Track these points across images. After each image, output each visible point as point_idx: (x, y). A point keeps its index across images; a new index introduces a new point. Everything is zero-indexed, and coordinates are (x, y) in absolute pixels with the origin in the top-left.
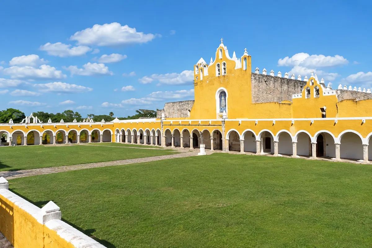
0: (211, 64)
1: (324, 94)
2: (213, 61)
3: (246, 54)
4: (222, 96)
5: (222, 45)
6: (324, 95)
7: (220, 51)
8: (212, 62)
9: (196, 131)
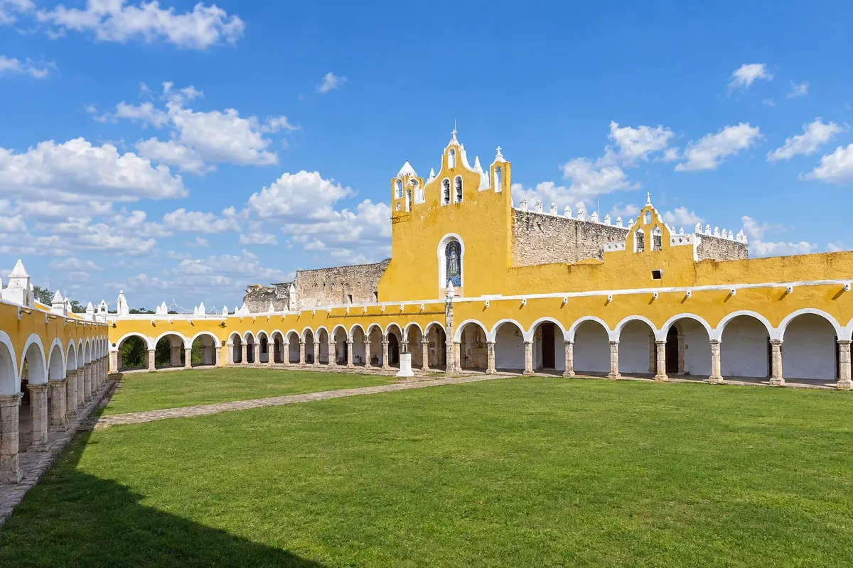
0: (431, 180)
1: (671, 242)
2: (436, 174)
3: (500, 158)
4: (450, 250)
5: (455, 142)
6: (672, 244)
7: (449, 153)
8: (434, 177)
9: (394, 327)
